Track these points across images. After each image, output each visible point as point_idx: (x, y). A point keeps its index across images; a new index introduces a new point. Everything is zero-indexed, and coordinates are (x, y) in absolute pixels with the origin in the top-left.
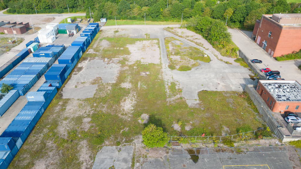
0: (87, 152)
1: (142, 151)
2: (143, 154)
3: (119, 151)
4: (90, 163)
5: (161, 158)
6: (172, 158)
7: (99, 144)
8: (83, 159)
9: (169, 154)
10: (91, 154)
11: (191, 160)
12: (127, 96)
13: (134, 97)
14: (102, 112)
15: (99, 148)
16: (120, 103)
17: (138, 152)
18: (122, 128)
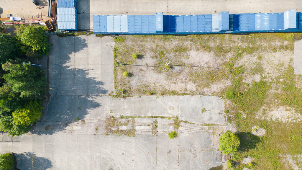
0: (219, 89)
1: (218, 131)
2: (216, 132)
3: (219, 113)
4: (209, 93)
5: (213, 145)
6: (213, 153)
7: (227, 96)
8: (212, 88)
9: (217, 152)
10: (217, 92)
11: (211, 167)
12: (295, 112)
13: (294, 120)
14: (269, 89)
15: (223, 97)
16: (283, 105)
17: (218, 128)
18: (246, 112)
